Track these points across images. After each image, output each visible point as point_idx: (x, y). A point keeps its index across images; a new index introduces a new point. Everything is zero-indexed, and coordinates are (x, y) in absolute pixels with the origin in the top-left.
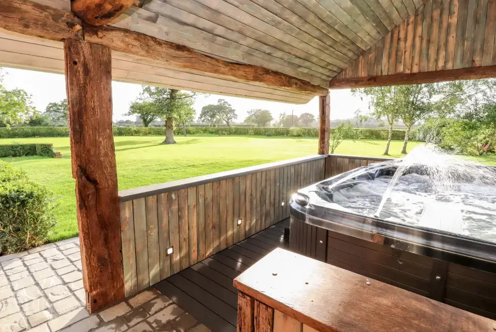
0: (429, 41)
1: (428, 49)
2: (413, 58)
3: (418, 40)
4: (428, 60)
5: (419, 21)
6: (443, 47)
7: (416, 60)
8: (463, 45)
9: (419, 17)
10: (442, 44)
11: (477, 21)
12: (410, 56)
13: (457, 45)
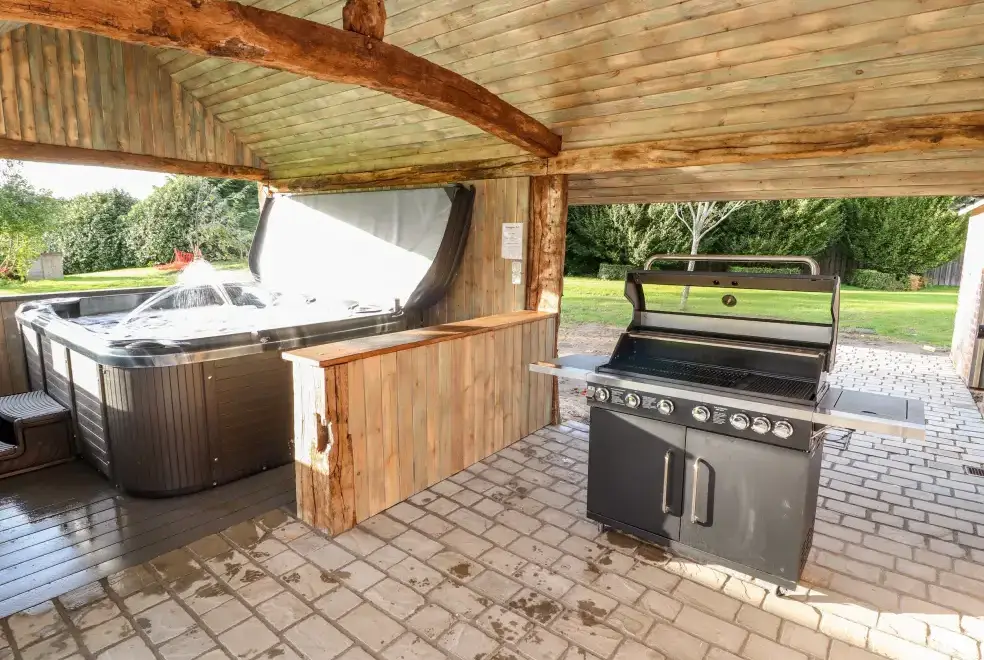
0: (46, 94)
1: (46, 107)
2: (21, 115)
3: (25, 86)
4: (51, 126)
5: (22, 54)
6: (71, 111)
7: (29, 120)
8: (101, 116)
9: (20, 46)
10: (69, 104)
11: (114, 88)
12: (15, 112)
13: (91, 115)
